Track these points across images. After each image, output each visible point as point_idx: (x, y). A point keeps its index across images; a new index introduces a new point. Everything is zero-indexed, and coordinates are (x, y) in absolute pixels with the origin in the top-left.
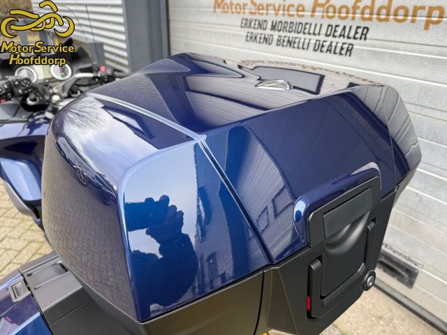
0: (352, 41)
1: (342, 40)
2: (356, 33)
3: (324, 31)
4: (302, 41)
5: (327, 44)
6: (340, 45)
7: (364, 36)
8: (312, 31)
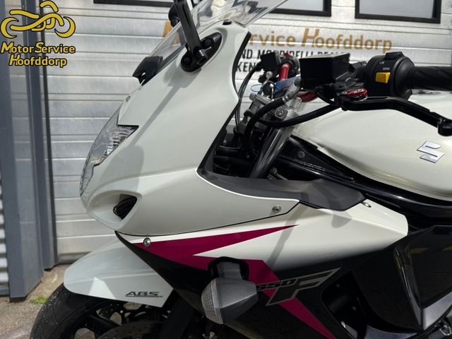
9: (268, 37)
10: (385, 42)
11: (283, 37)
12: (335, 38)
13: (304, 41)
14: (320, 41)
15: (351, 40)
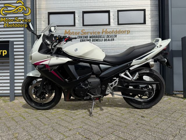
0: (113, 38)
1: (111, 38)
2: (114, 36)
3: (106, 37)
4: (100, 40)
5: (107, 39)
6: (111, 39)
7: (116, 37)
8: (103, 37)
9: (92, 32)
10: (128, 31)
11: (96, 32)
12: (112, 31)
13: (103, 33)
14: (107, 32)
15: (117, 31)
